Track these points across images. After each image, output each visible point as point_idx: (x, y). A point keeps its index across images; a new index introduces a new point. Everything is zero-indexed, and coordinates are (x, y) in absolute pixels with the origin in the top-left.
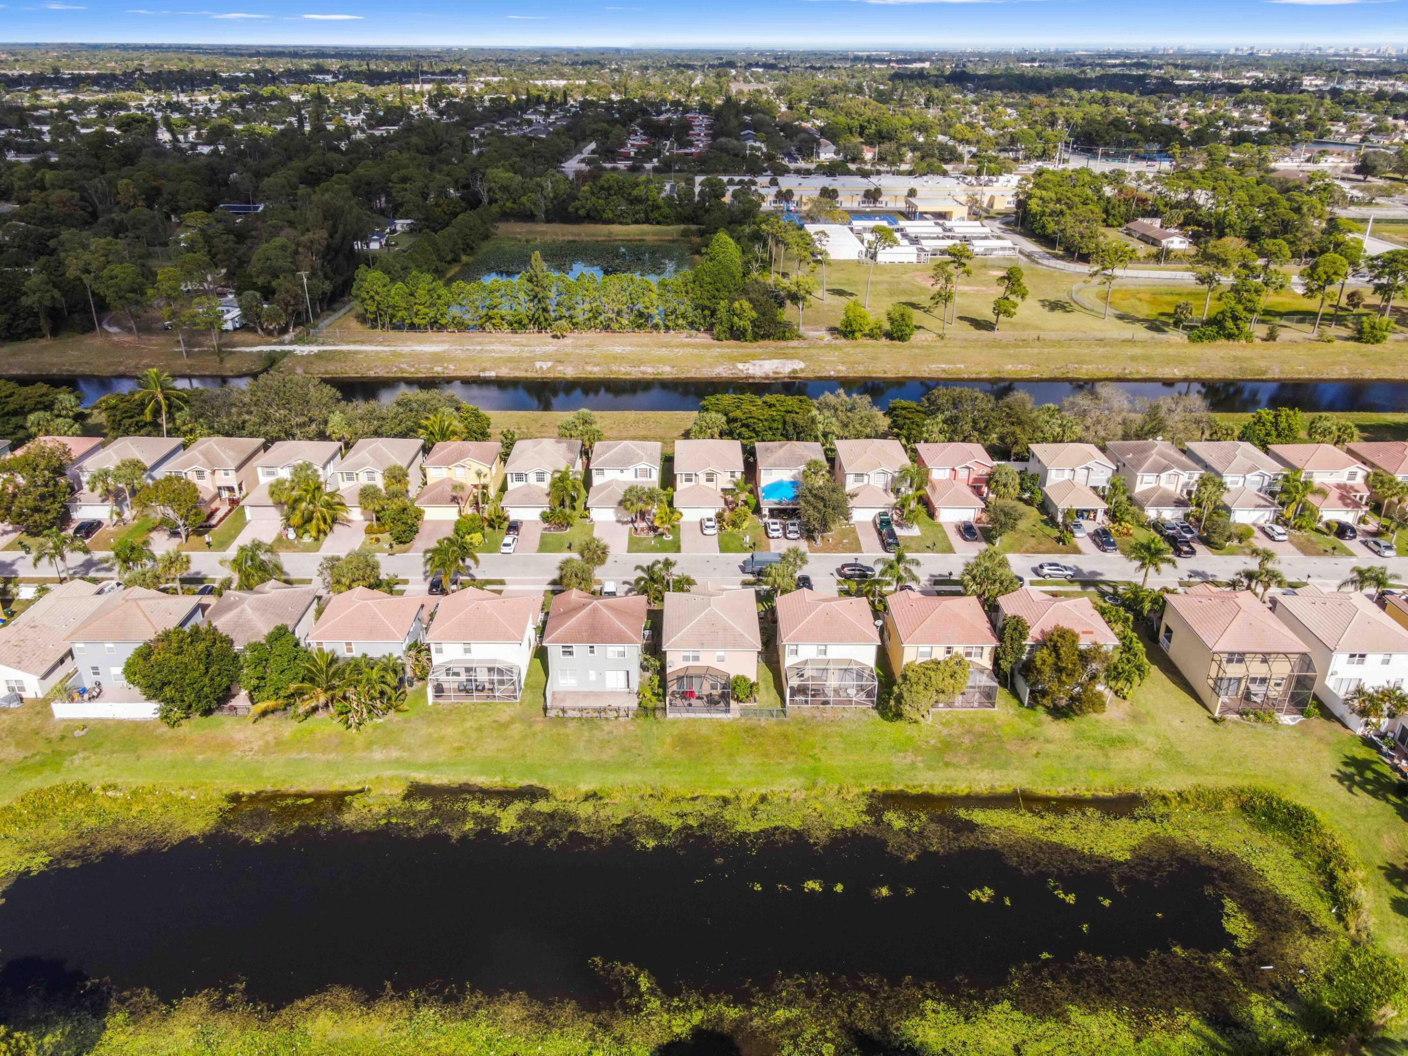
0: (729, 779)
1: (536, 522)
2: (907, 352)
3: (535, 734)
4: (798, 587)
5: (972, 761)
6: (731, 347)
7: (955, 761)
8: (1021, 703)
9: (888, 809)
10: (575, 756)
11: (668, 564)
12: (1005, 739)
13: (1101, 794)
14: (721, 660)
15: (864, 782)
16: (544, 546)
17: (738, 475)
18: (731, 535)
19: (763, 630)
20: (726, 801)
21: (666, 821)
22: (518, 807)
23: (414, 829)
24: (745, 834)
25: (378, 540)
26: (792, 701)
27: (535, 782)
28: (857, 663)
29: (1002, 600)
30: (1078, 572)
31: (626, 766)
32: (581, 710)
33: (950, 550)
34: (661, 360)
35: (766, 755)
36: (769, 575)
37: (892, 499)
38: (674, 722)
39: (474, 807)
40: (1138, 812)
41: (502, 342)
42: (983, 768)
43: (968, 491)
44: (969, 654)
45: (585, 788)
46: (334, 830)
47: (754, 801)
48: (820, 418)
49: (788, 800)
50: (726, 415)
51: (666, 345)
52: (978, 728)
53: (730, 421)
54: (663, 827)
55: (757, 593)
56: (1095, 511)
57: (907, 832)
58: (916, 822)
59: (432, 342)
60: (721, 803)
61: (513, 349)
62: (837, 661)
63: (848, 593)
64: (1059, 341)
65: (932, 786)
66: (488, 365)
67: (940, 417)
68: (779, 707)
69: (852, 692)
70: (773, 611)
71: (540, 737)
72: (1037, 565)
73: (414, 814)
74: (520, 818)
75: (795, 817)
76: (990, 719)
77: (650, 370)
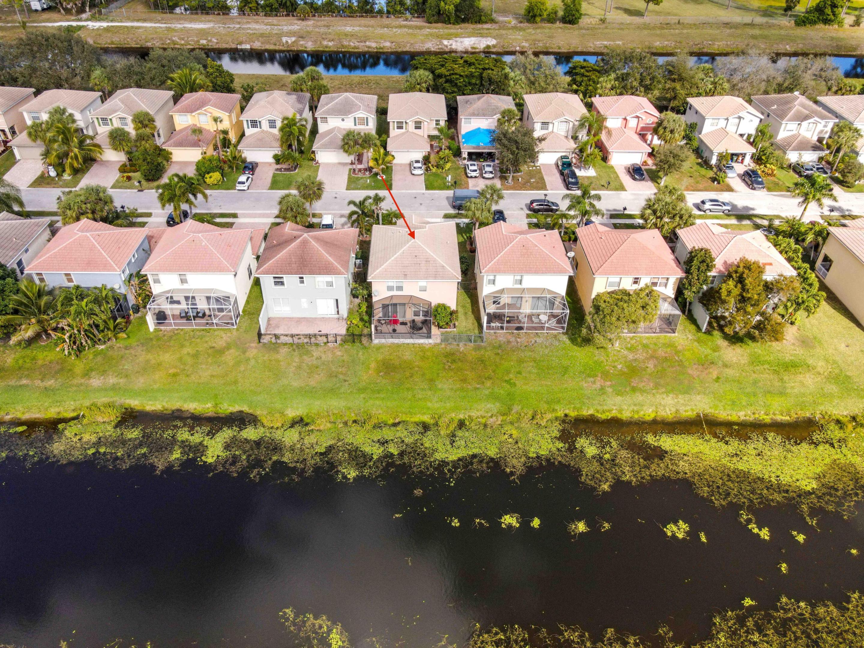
0: (429, 404)
1: (270, 164)
2: (576, 32)
3: (248, 360)
4: (495, 221)
5: (657, 386)
6: (440, 29)
7: (641, 385)
8: (699, 328)
9: (580, 436)
10: (285, 382)
11: (378, 199)
12: (686, 364)
13: (779, 418)
14: (423, 289)
15: (557, 407)
16: (275, 185)
17: (442, 123)
18: (435, 175)
19: (462, 260)
20: (426, 427)
21: (367, 449)
22: (226, 434)
23: (122, 459)
24: (444, 463)
25: (129, 178)
26: (489, 328)
27: (245, 408)
28: (550, 292)
29: (681, 233)
30: (734, 207)
31: (333, 391)
32: (292, 336)
33: (621, 188)
34: (382, 37)
35: (464, 380)
36: (469, 210)
37: (572, 145)
38: (379, 348)
39: (183, 435)
40: (816, 437)
41: (257, 22)
42: (667, 393)
43: (637, 138)
44: (655, 284)
45: (292, 413)
46: (41, 461)
47: (452, 428)
48: (512, 75)
49: (485, 426)
50: (433, 72)
51: (387, 26)
52: (661, 353)
53: (437, 77)
54: (364, 455)
55: (458, 225)
56: (744, 155)
57: (599, 459)
58: (608, 449)
59: (201, 22)
60: (421, 429)
61: (265, 27)
62: (530, 290)
63: (537, 226)
64: (695, 24)
65: (620, 411)
66: (244, 39)
67: (613, 76)
68: (477, 331)
69: (544, 318)
70: (472, 241)
71: (253, 362)
72: (698, 201)
73: (124, 442)
74: (227, 447)
75: (492, 444)
76: (671, 345)
77: (374, 45)
